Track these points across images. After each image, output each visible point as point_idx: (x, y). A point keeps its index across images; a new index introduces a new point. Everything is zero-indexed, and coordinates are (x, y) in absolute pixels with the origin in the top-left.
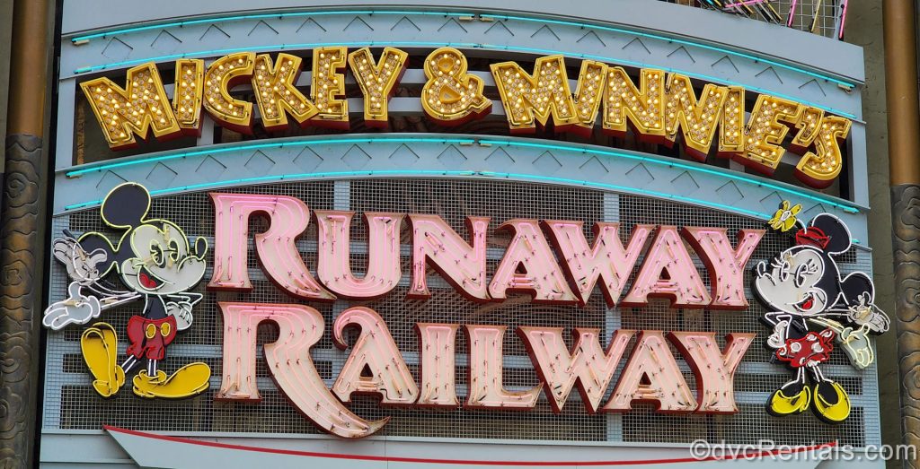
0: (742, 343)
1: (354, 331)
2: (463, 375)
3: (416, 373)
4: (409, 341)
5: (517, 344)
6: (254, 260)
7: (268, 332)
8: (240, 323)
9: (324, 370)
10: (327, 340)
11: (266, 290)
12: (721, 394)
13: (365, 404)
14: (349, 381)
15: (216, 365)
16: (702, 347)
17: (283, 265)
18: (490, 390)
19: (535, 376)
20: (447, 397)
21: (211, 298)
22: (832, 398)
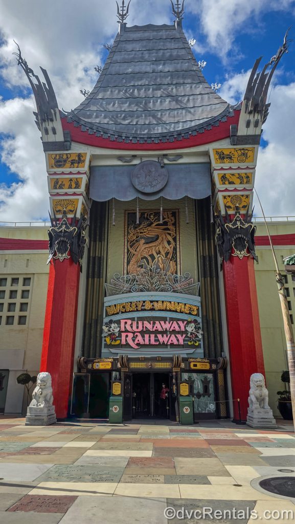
0: (184, 336)
1: (137, 336)
2: (150, 340)
3: (144, 340)
4: (143, 337)
5: (156, 336)
6: (125, 327)
7: (127, 336)
8: (124, 335)
9: (134, 341)
10: (134, 337)
11: (126, 331)
12: (181, 342)
13: (138, 344)
14: (136, 342)
15: (121, 340)
16: (179, 336)
17: (128, 328)
18: (153, 342)
19: (158, 340)
20: (148, 343)
21: (120, 332)
22: (196, 342)
